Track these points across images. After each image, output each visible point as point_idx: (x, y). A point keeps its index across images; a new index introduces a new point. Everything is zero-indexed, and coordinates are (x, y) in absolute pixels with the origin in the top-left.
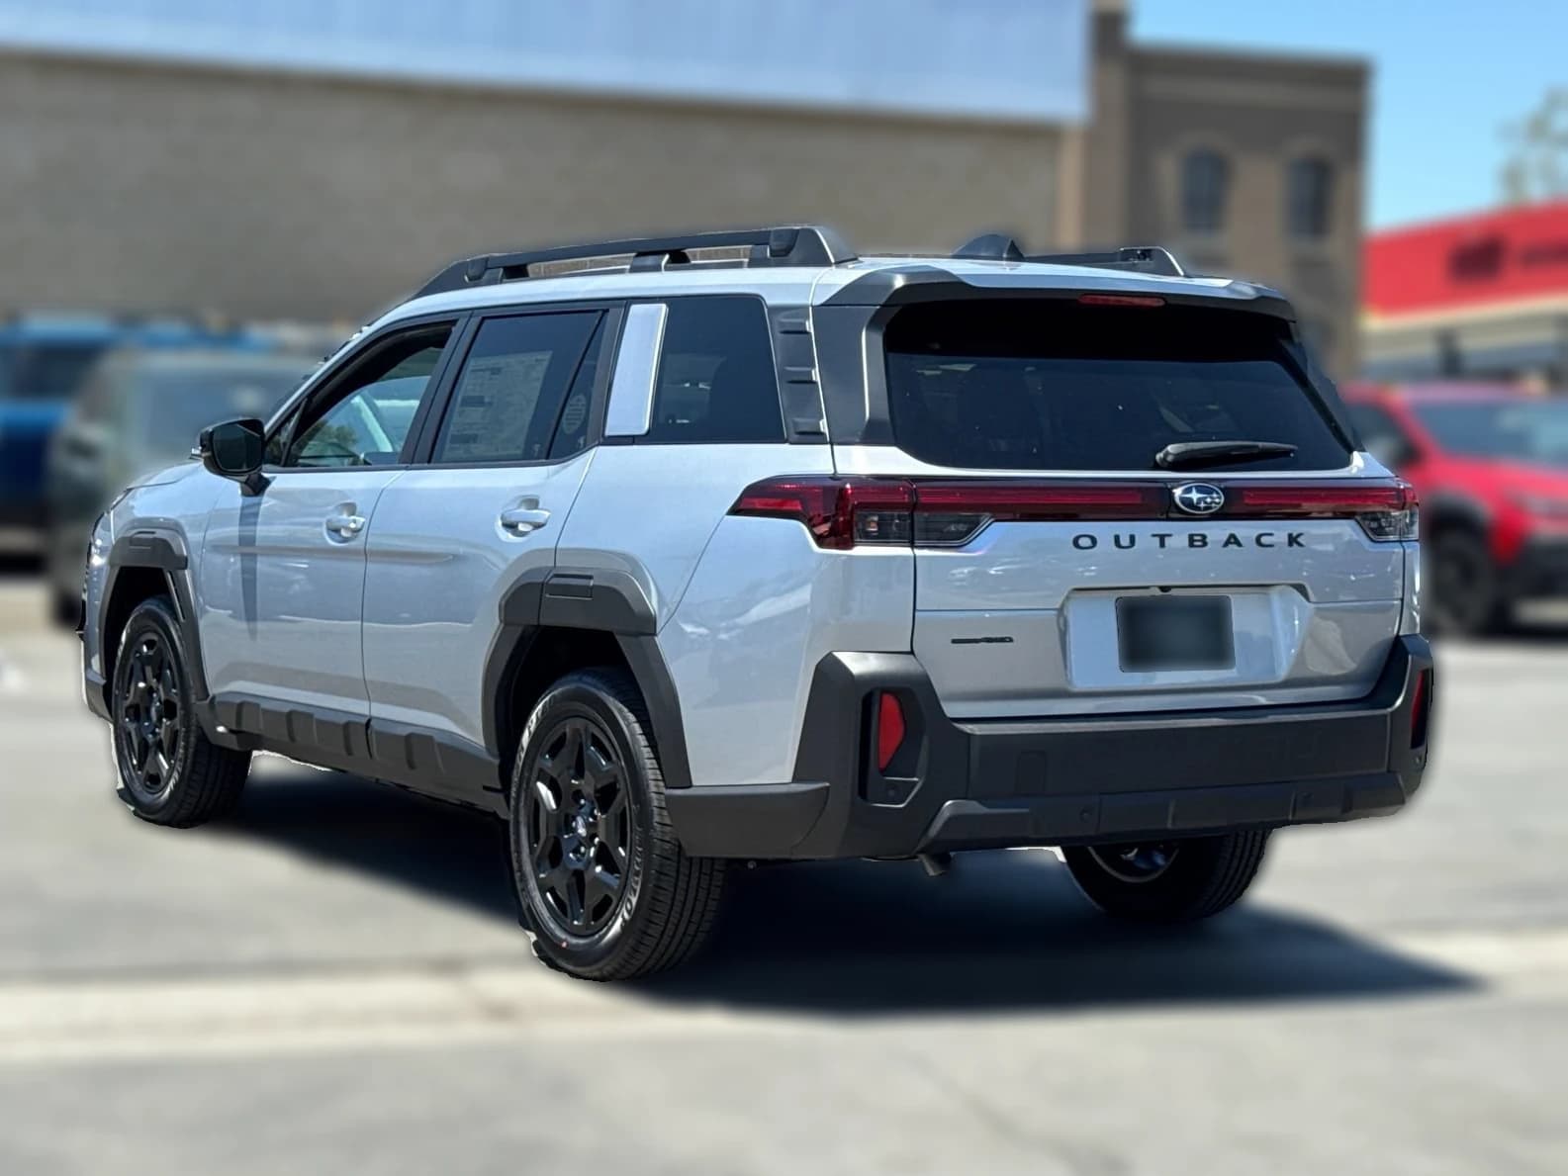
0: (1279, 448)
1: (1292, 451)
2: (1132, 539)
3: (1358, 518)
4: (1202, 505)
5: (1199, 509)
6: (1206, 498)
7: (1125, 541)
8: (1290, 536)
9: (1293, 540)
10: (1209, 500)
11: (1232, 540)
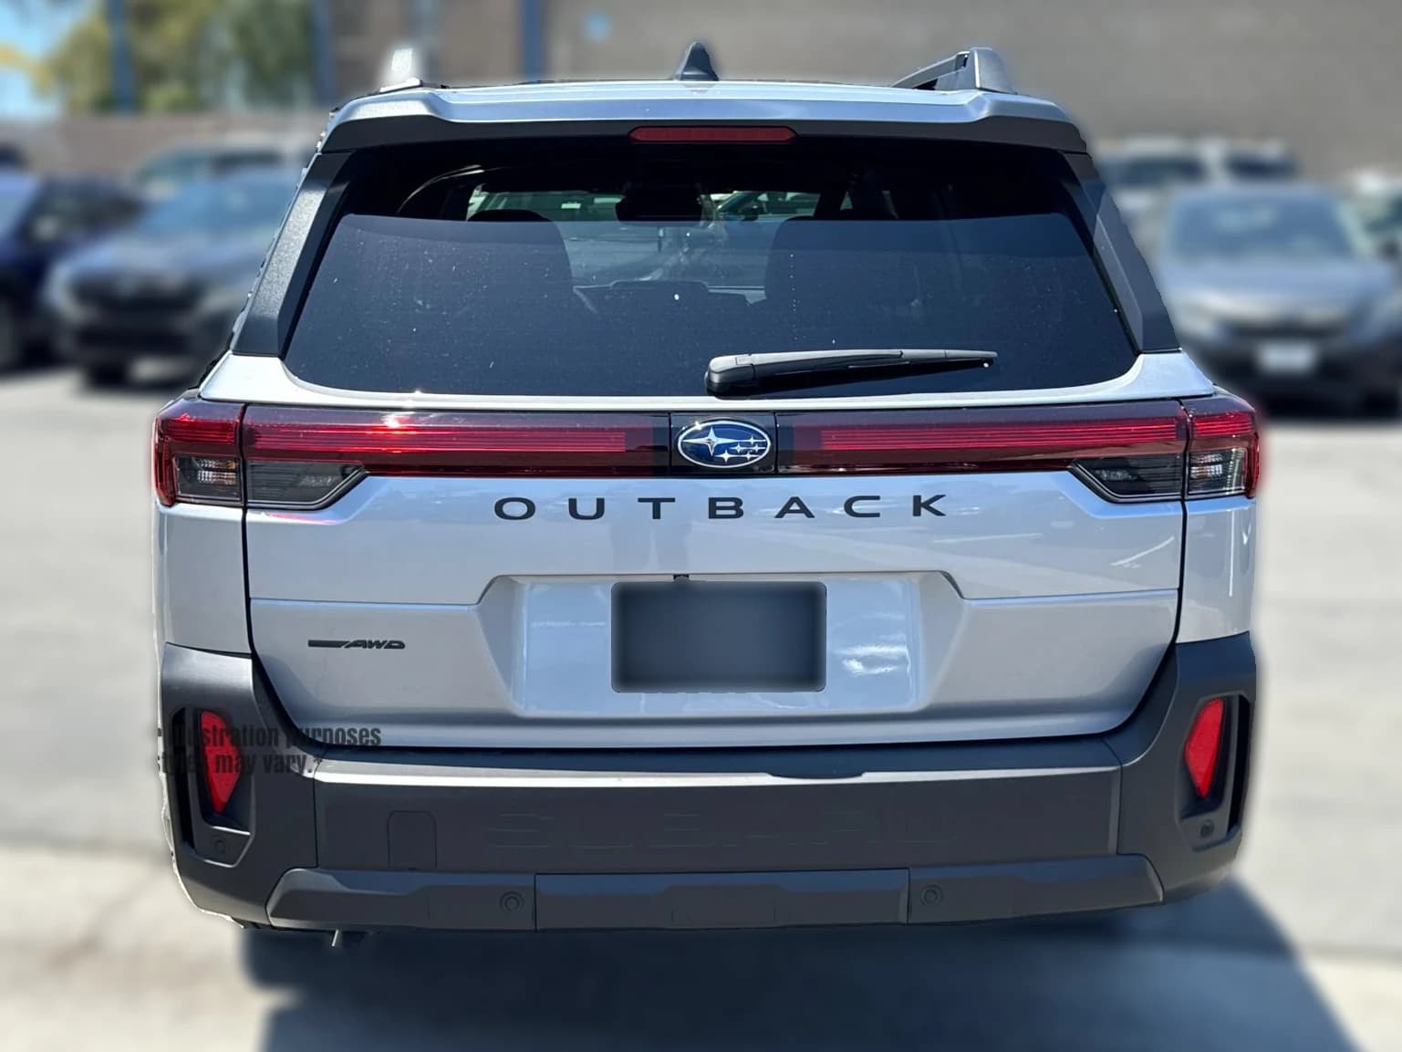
0: (946, 357)
1: (989, 360)
2: (600, 503)
3: (1080, 469)
4: (726, 456)
5: (722, 461)
6: (735, 444)
7: (587, 507)
8: (917, 499)
9: (919, 505)
10: (739, 448)
11: (795, 506)
